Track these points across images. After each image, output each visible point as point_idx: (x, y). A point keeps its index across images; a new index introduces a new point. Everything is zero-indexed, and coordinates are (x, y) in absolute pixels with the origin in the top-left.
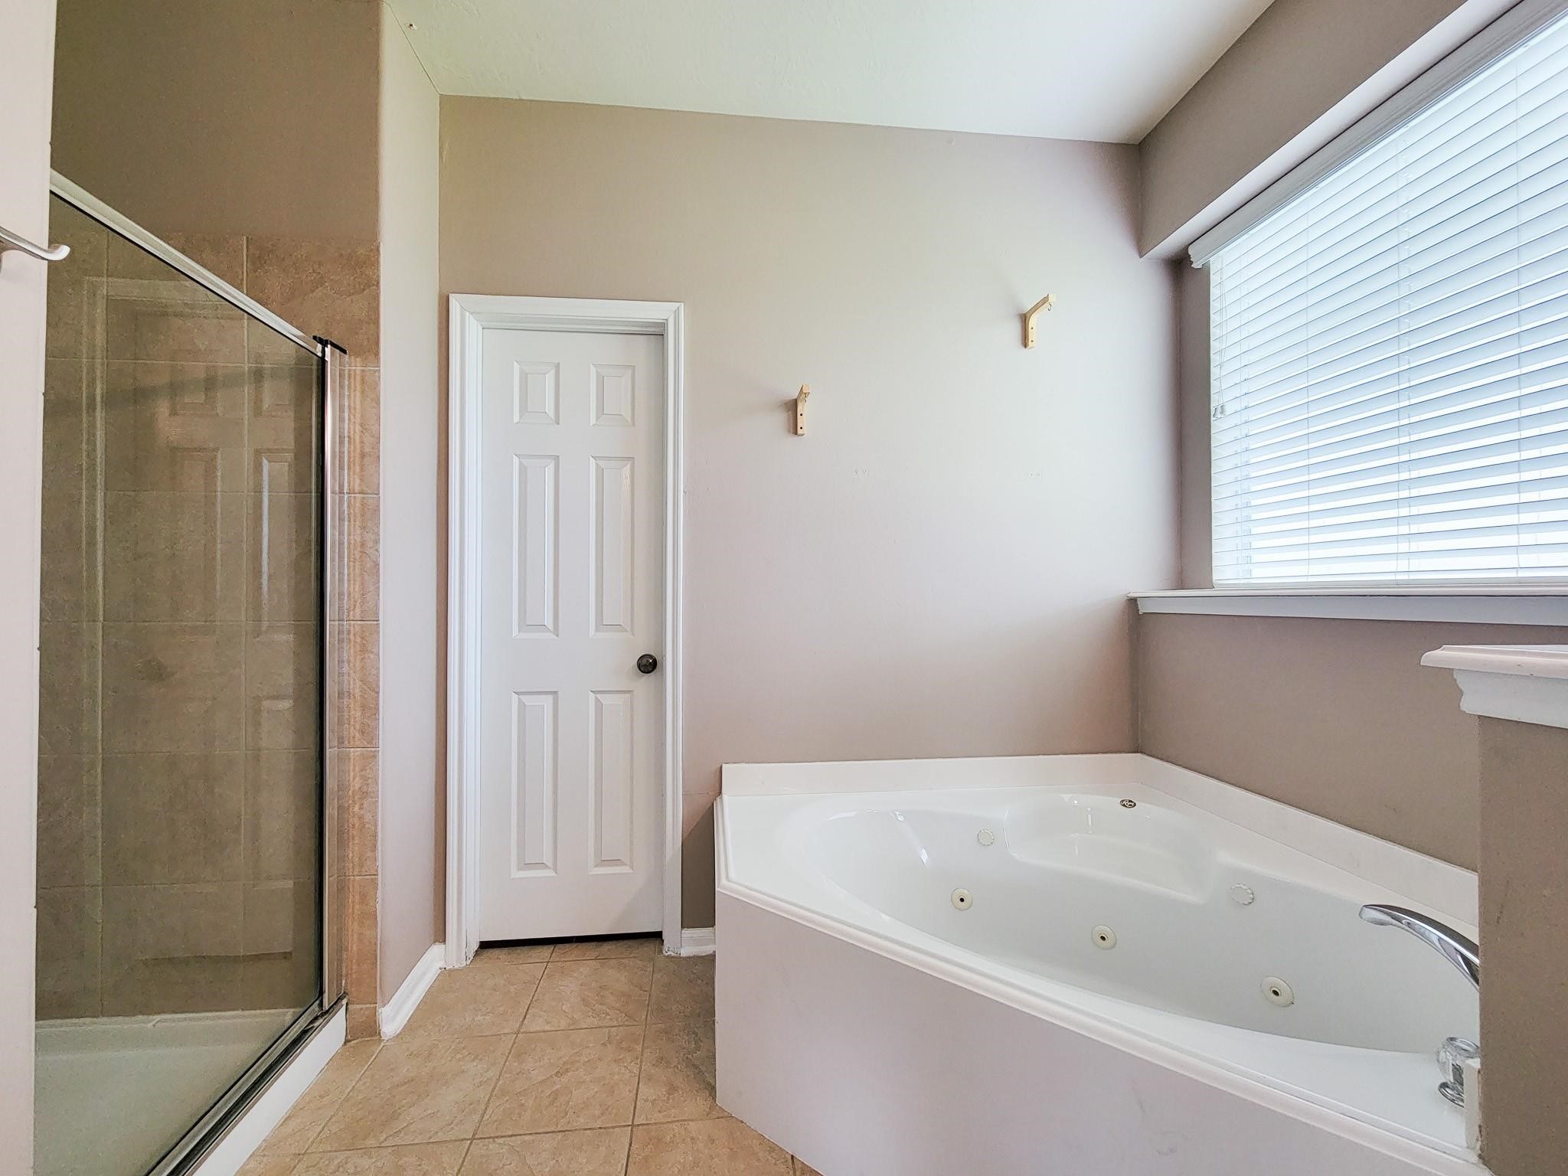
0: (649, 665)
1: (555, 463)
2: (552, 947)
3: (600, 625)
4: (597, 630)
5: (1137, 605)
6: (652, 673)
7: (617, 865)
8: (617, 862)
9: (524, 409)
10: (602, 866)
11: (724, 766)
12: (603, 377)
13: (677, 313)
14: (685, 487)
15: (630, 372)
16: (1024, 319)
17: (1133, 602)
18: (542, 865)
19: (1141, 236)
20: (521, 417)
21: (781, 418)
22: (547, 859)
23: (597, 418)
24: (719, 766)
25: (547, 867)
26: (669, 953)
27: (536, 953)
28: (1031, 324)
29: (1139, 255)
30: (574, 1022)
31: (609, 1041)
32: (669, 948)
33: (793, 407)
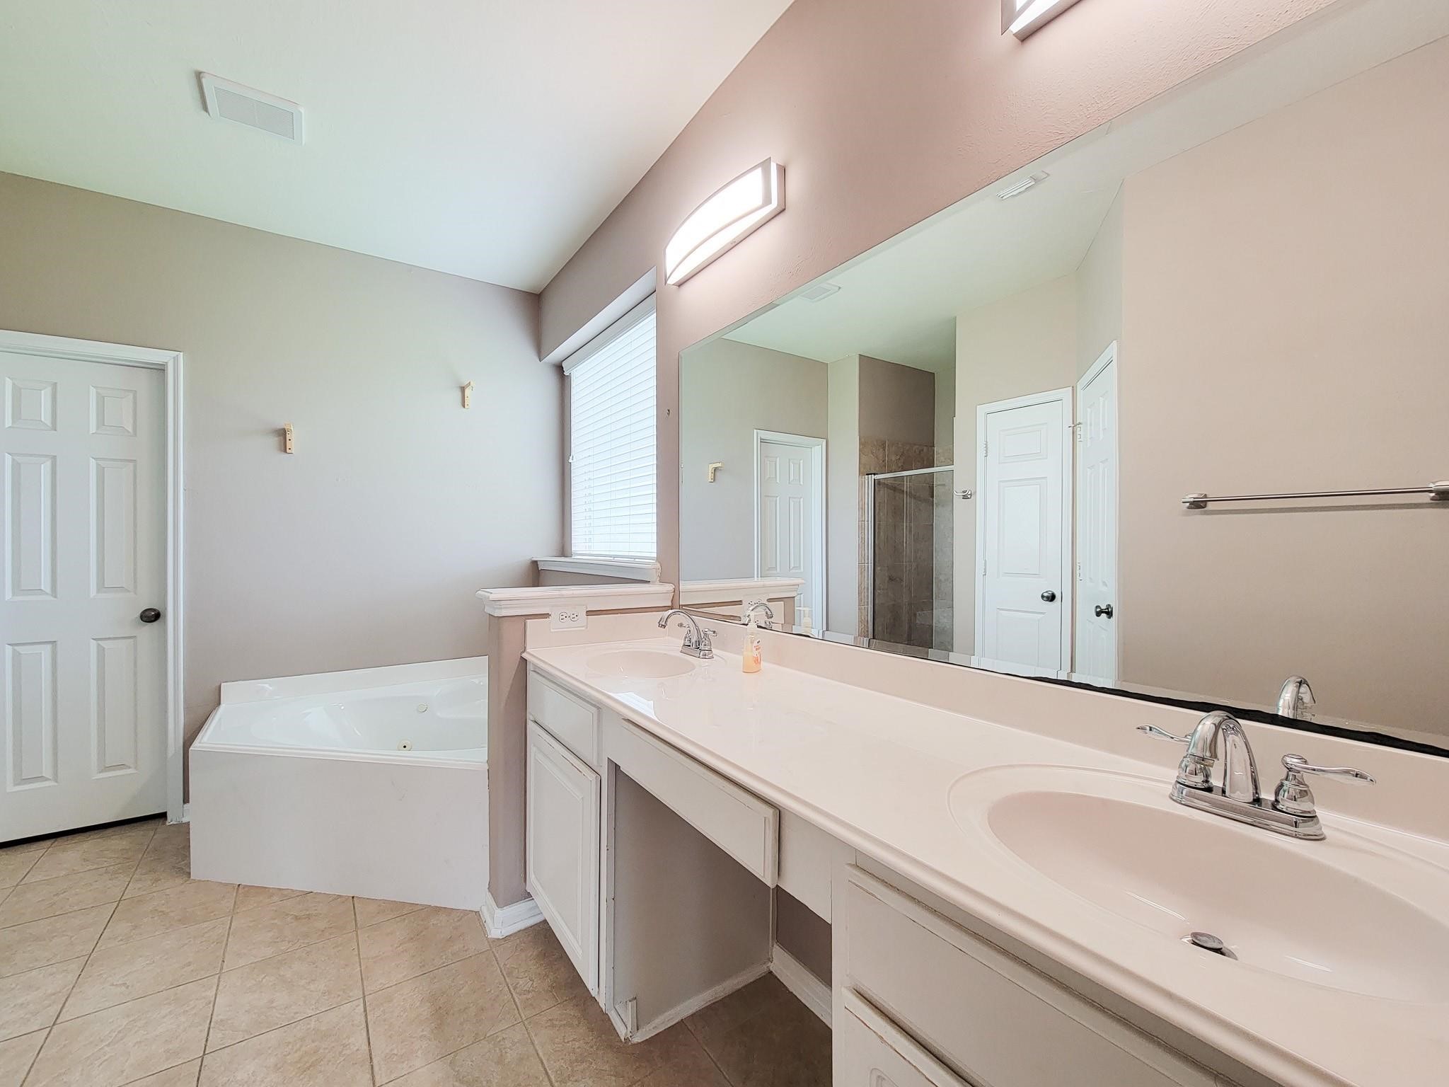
0: (152, 616)
1: (52, 462)
2: (53, 840)
3: (101, 587)
4: (98, 591)
5: (537, 565)
6: (155, 623)
7: (122, 769)
8: (122, 766)
9: (16, 415)
10: (106, 771)
11: (223, 684)
12: (104, 397)
13: (176, 359)
14: (185, 486)
15: (131, 396)
16: (463, 389)
17: (535, 563)
18: (41, 778)
19: (540, 349)
20: (13, 422)
21: (274, 441)
22: (47, 772)
23: (98, 428)
24: (217, 684)
25: (47, 779)
26: (171, 823)
27: (34, 846)
28: (467, 392)
29: (538, 360)
30: (74, 870)
31: (106, 873)
32: (172, 819)
33: (283, 434)
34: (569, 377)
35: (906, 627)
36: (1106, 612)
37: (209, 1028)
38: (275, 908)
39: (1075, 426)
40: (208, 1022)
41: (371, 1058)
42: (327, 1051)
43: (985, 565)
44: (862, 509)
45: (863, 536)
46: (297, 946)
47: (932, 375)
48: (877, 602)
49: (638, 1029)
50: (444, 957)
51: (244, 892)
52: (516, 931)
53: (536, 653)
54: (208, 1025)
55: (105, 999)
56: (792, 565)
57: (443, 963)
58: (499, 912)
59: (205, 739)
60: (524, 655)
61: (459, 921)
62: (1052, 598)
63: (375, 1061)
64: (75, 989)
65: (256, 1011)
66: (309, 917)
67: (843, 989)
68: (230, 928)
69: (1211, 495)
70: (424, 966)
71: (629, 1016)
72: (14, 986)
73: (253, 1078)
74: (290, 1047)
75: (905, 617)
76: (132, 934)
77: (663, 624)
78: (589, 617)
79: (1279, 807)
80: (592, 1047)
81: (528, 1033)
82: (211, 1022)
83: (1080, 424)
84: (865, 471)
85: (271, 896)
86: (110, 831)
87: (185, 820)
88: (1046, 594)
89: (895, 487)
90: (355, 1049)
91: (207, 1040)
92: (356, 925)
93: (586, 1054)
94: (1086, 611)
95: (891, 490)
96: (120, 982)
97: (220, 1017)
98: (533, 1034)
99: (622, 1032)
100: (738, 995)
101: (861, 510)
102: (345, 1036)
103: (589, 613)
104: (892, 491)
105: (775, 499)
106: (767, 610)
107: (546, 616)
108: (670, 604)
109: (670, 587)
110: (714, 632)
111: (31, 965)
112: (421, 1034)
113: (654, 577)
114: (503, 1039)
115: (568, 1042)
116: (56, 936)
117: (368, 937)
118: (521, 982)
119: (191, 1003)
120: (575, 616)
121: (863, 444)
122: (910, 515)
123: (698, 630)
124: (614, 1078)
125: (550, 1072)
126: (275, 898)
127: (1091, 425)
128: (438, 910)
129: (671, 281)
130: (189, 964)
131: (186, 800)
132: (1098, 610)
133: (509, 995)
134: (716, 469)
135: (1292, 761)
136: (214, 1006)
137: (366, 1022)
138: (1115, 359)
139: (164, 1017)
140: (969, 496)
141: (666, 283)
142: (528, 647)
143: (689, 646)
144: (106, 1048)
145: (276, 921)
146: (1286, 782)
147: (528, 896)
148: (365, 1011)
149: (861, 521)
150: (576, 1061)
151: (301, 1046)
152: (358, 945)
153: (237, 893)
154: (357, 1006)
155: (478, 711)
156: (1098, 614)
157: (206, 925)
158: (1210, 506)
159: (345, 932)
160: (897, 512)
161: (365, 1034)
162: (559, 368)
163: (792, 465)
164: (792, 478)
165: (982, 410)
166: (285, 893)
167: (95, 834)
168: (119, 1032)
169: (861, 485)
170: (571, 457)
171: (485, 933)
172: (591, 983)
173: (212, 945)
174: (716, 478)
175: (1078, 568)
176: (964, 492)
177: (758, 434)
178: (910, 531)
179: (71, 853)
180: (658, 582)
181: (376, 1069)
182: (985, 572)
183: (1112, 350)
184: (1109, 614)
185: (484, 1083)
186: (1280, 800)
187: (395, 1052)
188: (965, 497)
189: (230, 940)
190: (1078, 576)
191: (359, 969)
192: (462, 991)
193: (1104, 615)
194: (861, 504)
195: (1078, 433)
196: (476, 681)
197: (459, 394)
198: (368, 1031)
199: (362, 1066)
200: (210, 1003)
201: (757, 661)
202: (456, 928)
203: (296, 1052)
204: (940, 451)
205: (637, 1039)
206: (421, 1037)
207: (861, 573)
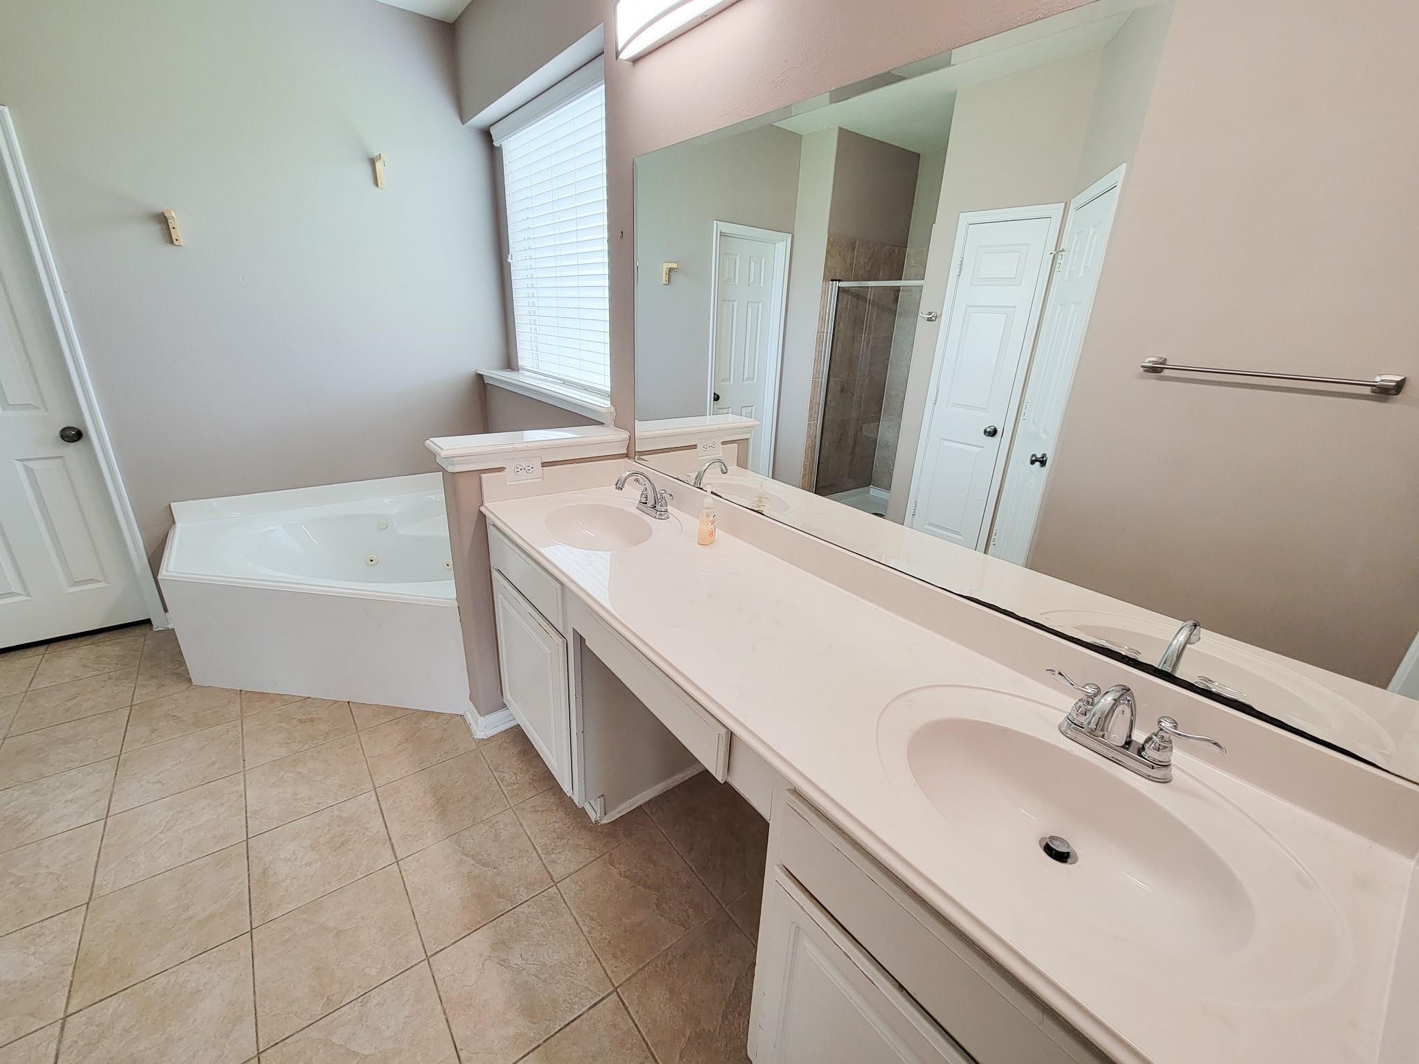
0: (73, 435)
3: (6, 405)
5: (483, 380)
6: (79, 443)
7: (94, 583)
8: (93, 581)
10: (76, 586)
11: (172, 504)
16: (373, 162)
17: (480, 377)
18: (12, 594)
19: (462, 107)
21: (154, 229)
22: (16, 588)
24: (168, 504)
25: (18, 594)
26: (158, 629)
27: (30, 652)
28: (379, 165)
29: (461, 124)
30: (77, 677)
31: (109, 679)
32: (157, 625)
33: (162, 220)
34: (500, 149)
35: (851, 440)
36: (1040, 461)
37: (246, 817)
38: (278, 712)
39: (1058, 250)
40: (244, 812)
41: (390, 838)
42: (352, 833)
43: (937, 394)
44: (822, 319)
45: (820, 350)
46: (306, 747)
47: (916, 157)
48: (826, 417)
49: (605, 814)
50: (438, 755)
51: (250, 698)
52: (496, 733)
53: (495, 508)
54: (244, 815)
55: (147, 795)
56: (746, 377)
57: (439, 760)
58: (481, 719)
59: (171, 568)
60: (482, 509)
61: (447, 723)
62: (993, 433)
63: (393, 840)
64: (115, 786)
65: (284, 802)
66: (312, 720)
67: (775, 867)
68: (242, 731)
69: (1170, 362)
70: (422, 763)
71: (598, 804)
72: (58, 784)
73: (294, 857)
74: (320, 830)
75: (851, 432)
76: (152, 737)
77: (620, 486)
78: (544, 468)
79: (1143, 753)
80: (569, 828)
81: (517, 817)
82: (246, 812)
83: (1063, 251)
84: (831, 277)
85: (273, 701)
86: (100, 636)
87: (170, 626)
88: (988, 430)
89: (858, 295)
90: (376, 831)
91: (247, 827)
92: (356, 728)
93: (565, 833)
94: (1022, 455)
95: (854, 297)
96: (155, 780)
97: (254, 808)
98: (520, 818)
99: (593, 816)
100: (685, 785)
101: (821, 321)
102: (365, 821)
103: (544, 464)
104: (856, 300)
105: (732, 303)
106: (723, 466)
107: (501, 469)
108: (626, 452)
109: (625, 435)
110: (671, 495)
111: (68, 766)
112: (429, 818)
113: (608, 420)
114: (497, 822)
115: (549, 824)
116: (80, 740)
117: (369, 738)
118: (507, 776)
119: (225, 796)
120: (530, 468)
121: (831, 244)
122: (870, 327)
123: (654, 489)
124: (588, 851)
125: (537, 847)
126: (277, 703)
127: (1074, 252)
128: (427, 714)
129: (625, 55)
130: (213, 763)
131: (166, 610)
132: (1034, 458)
133: (498, 787)
134: (670, 270)
135: (1166, 725)
136: (245, 799)
137: (381, 809)
138: (1119, 185)
139: (204, 809)
140: (934, 318)
141: (617, 58)
142: (485, 501)
143: (646, 503)
144: (160, 836)
145: (283, 724)
146: (1154, 737)
147: (504, 706)
148: (378, 801)
149: (820, 332)
150: (558, 838)
151: (329, 830)
152: (361, 745)
153: (241, 698)
154: (371, 797)
155: (438, 527)
156: (1033, 462)
157: (219, 728)
158: (1166, 373)
159: (347, 733)
160: (858, 322)
161: (381, 819)
162: (486, 134)
163: (753, 263)
164: (752, 280)
165: (965, 218)
166: (286, 698)
167: (86, 640)
168: (167, 822)
169: (825, 292)
170: (510, 256)
171: (471, 734)
172: (566, 787)
173: (230, 747)
174: (672, 280)
175: (1024, 407)
176: (930, 314)
177: (718, 227)
178: (868, 343)
179: (71, 660)
180: (612, 426)
181: (395, 846)
182: (936, 401)
183: (1118, 175)
184: (1043, 463)
185: (486, 856)
186: (1146, 748)
187: (409, 833)
188: (929, 320)
189: (245, 741)
190: (1022, 415)
191: (366, 766)
192: (458, 784)
193: (1037, 464)
194: (821, 313)
195: (1059, 261)
196: (433, 497)
197: (367, 168)
198: (383, 817)
199: (383, 845)
200: (241, 796)
201: (712, 533)
202: (445, 730)
203: (326, 834)
204: (912, 253)
205: (605, 821)
206: (429, 821)
207: (814, 388)
